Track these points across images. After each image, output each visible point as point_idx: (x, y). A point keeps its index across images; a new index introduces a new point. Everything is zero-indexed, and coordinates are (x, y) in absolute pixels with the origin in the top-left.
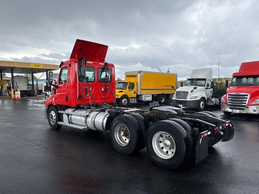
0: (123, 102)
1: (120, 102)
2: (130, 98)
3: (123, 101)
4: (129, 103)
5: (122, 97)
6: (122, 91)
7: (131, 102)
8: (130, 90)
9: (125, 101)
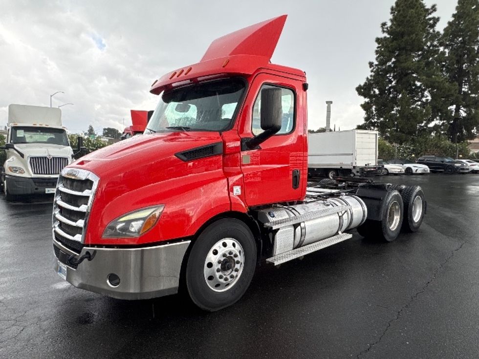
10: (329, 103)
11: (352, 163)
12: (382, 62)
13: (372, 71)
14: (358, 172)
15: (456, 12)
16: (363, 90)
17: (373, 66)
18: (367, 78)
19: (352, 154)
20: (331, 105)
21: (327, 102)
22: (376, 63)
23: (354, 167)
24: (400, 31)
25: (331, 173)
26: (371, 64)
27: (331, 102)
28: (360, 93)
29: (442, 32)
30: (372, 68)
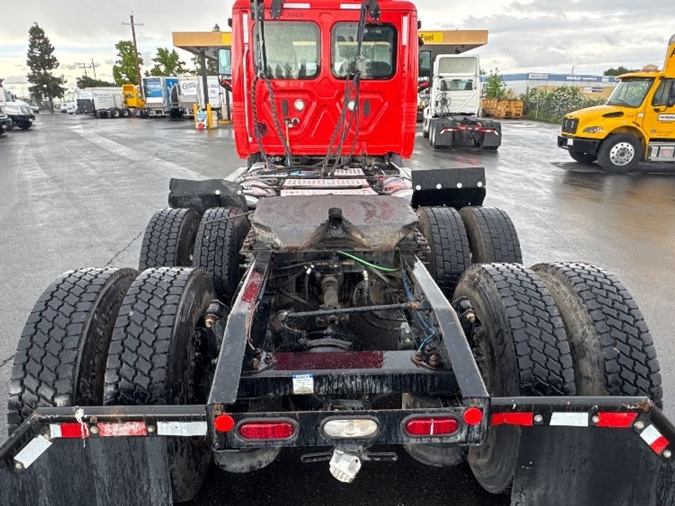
0: (611, 155)
1: (602, 152)
2: (652, 140)
3: (614, 150)
4: (643, 159)
5: (610, 134)
6: (619, 114)
7: (653, 156)
8: (657, 110)
9: (622, 153)
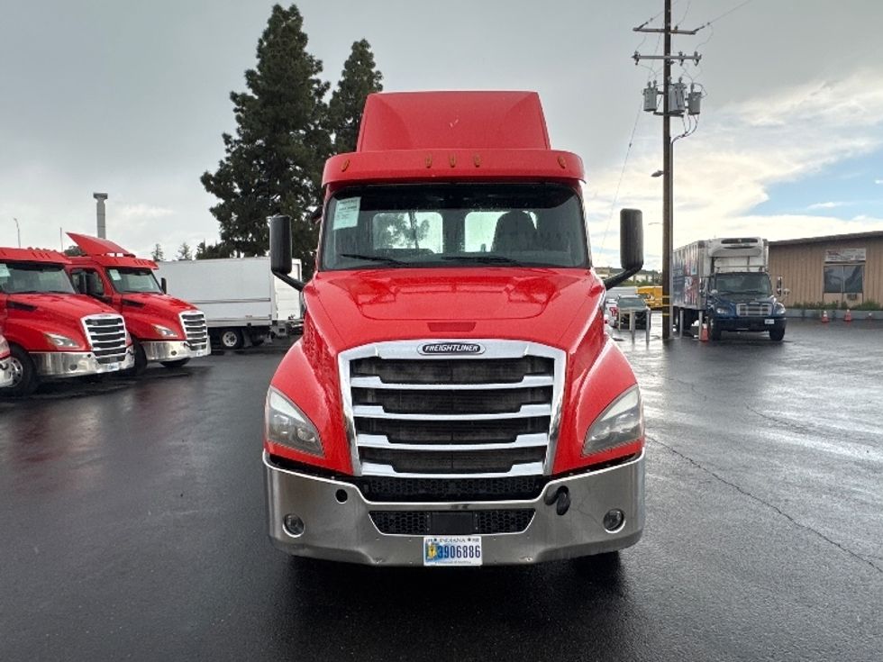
10: (101, 197)
11: (270, 316)
12: (248, 139)
13: (228, 151)
14: (282, 330)
15: (342, 79)
16: (213, 183)
17: (230, 142)
18: (222, 163)
19: (270, 300)
20: (105, 201)
21: (96, 196)
22: (236, 137)
23: (275, 323)
24: (278, 92)
25: (225, 336)
26: (227, 138)
27: (105, 196)
28: (209, 188)
29: (328, 103)
30: (230, 146)
